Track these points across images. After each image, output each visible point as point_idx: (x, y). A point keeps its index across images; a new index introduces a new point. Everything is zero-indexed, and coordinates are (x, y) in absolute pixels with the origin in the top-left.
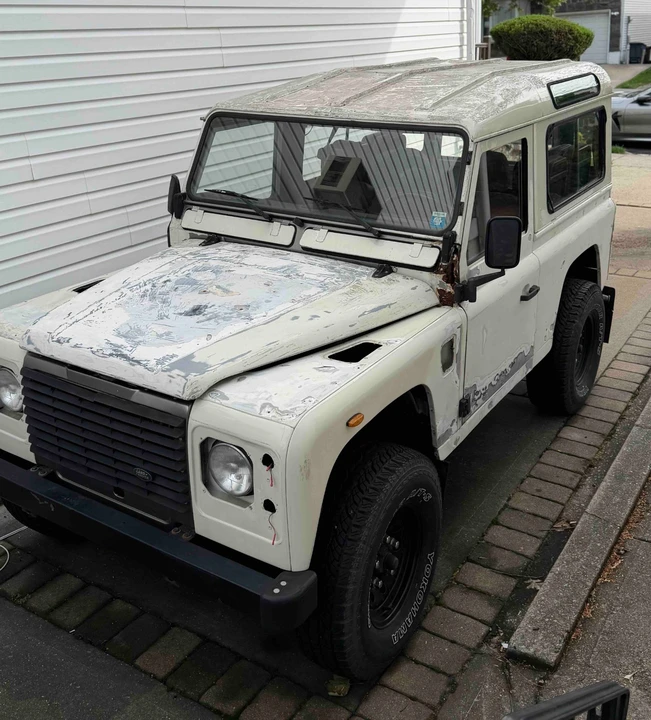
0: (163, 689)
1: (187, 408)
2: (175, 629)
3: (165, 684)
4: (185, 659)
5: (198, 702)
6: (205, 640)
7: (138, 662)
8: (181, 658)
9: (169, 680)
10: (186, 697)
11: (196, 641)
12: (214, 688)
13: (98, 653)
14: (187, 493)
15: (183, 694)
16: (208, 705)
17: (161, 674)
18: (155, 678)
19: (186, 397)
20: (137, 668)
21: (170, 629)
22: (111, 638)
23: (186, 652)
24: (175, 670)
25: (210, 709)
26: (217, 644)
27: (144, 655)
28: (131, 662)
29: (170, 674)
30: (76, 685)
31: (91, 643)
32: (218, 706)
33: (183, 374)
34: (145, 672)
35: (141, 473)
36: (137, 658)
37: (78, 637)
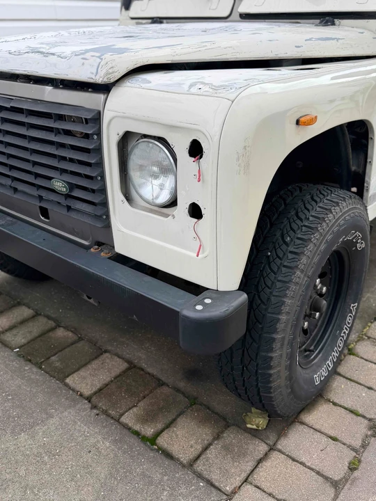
0: (88, 406)
1: (102, 97)
2: (107, 354)
3: (89, 401)
4: (112, 381)
5: (118, 421)
6: (132, 366)
7: (68, 380)
8: (108, 379)
9: (94, 399)
10: (109, 416)
11: (126, 365)
12: (135, 409)
13: (35, 369)
14: (105, 204)
15: (105, 413)
16: (127, 425)
17: (87, 392)
18: (81, 395)
19: (99, 79)
20: (66, 385)
21: (102, 354)
22: (49, 358)
23: (114, 374)
24: (100, 390)
25: (129, 429)
26: (143, 370)
27: (75, 375)
28: (62, 380)
29: (95, 393)
30: (9, 395)
31: (30, 361)
32: (137, 427)
33: (98, 54)
34: (73, 390)
35: (59, 185)
36: (68, 376)
37: (19, 356)
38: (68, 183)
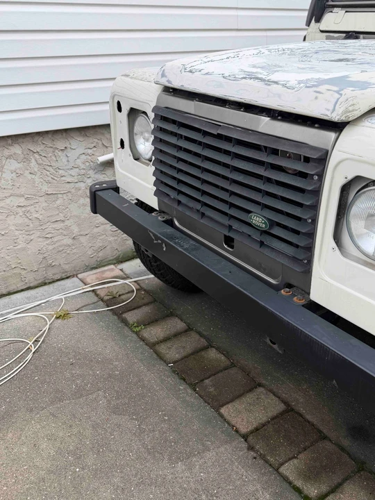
0: (244, 445)
1: (332, 135)
2: (261, 389)
3: (246, 440)
4: (269, 422)
5: (277, 470)
6: (289, 409)
7: (223, 410)
8: (265, 419)
9: (250, 438)
10: (267, 461)
11: (282, 407)
12: (295, 461)
13: (190, 391)
15: (263, 457)
16: (288, 479)
17: (243, 430)
18: (237, 431)
19: (336, 117)
20: (222, 416)
21: (256, 388)
22: (203, 380)
23: (270, 414)
24: (257, 429)
25: (290, 483)
26: (301, 415)
27: (229, 406)
28: (217, 409)
29: (252, 432)
30: (165, 415)
31: (184, 380)
32: (299, 483)
33: (336, 89)
34: (229, 423)
35: (258, 220)
36: (222, 406)
37: (174, 372)
38: (269, 220)
